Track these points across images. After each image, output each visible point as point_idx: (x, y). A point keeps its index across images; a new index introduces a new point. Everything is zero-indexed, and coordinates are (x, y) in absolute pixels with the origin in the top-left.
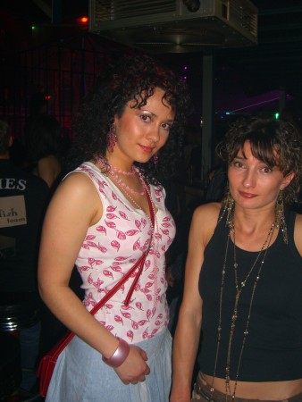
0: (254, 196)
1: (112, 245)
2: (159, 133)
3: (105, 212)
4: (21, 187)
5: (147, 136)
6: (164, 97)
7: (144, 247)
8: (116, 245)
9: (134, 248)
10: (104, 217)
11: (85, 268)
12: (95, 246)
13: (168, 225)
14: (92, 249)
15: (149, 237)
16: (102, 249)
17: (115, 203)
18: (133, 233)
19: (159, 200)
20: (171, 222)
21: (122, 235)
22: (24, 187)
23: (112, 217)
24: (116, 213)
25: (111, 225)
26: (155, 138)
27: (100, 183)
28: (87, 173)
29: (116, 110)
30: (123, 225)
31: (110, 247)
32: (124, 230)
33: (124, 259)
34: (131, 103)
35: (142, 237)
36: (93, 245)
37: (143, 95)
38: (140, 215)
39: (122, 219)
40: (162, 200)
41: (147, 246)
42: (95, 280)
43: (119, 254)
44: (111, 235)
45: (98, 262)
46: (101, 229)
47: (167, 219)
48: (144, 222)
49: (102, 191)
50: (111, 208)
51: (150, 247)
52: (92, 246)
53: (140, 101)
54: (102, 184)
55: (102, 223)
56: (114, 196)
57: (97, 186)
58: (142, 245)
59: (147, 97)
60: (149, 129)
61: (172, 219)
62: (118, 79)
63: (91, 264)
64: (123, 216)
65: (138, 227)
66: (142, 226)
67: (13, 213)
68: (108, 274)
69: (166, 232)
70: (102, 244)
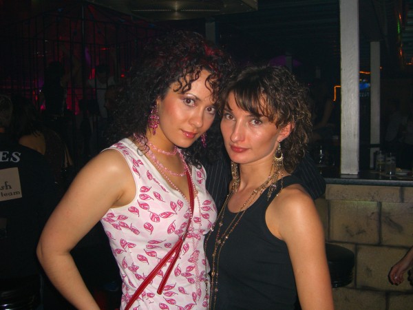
0: (245, 150)
1: (145, 227)
2: (203, 118)
3: (139, 193)
4: (15, 159)
5: (190, 120)
6: (208, 79)
7: (180, 231)
8: (149, 227)
9: (169, 231)
10: (137, 198)
11: (119, 251)
12: (127, 227)
13: (208, 209)
14: (124, 230)
15: (186, 220)
16: (135, 231)
17: (150, 183)
18: (167, 215)
19: (200, 182)
20: (212, 205)
21: (155, 217)
22: (18, 159)
23: (146, 197)
24: (150, 193)
25: (144, 206)
26: (198, 124)
27: (134, 161)
28: (121, 151)
29: (159, 92)
30: (157, 207)
31: (142, 229)
32: (158, 212)
33: (158, 242)
34: (174, 86)
35: (178, 219)
36: (126, 226)
37: (188, 78)
38: (176, 196)
39: (156, 200)
40: (204, 183)
41: (184, 229)
42: (130, 265)
43: (152, 237)
44: (144, 216)
45: (131, 245)
46: (134, 210)
47: (207, 202)
48: (181, 204)
49: (136, 171)
50: (145, 189)
51: (187, 231)
52: (124, 226)
53: (184, 84)
54: (136, 163)
55: (134, 204)
56: (149, 175)
57: (131, 165)
58: (177, 228)
59: (192, 81)
60: (192, 113)
61: (213, 203)
62: (163, 57)
63: (123, 246)
64: (158, 196)
65: (174, 209)
66: (178, 208)
67: (7, 186)
68: (142, 259)
69: (206, 216)
70: (135, 226)
